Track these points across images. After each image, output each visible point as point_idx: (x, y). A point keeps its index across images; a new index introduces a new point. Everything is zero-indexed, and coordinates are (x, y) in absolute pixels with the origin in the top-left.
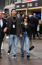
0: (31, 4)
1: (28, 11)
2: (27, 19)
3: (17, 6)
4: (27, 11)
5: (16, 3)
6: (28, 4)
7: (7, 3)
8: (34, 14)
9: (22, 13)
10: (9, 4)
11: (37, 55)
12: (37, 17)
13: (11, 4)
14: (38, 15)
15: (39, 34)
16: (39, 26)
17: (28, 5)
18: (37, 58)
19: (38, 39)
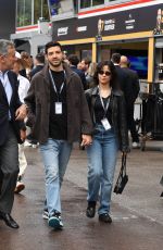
0: (110, 21)
1: (100, 47)
2: (107, 73)
3: (59, 30)
4: (94, 46)
5: (54, 18)
6: (100, 22)
7: (22, 19)
8: (123, 58)
9: (77, 54)
10: (28, 22)
11: (134, 207)
12: (133, 67)
13: (35, 22)
14: (137, 60)
15: (140, 131)
16: (139, 100)
17: (100, 26)
18: (134, 217)
19: (138, 148)
